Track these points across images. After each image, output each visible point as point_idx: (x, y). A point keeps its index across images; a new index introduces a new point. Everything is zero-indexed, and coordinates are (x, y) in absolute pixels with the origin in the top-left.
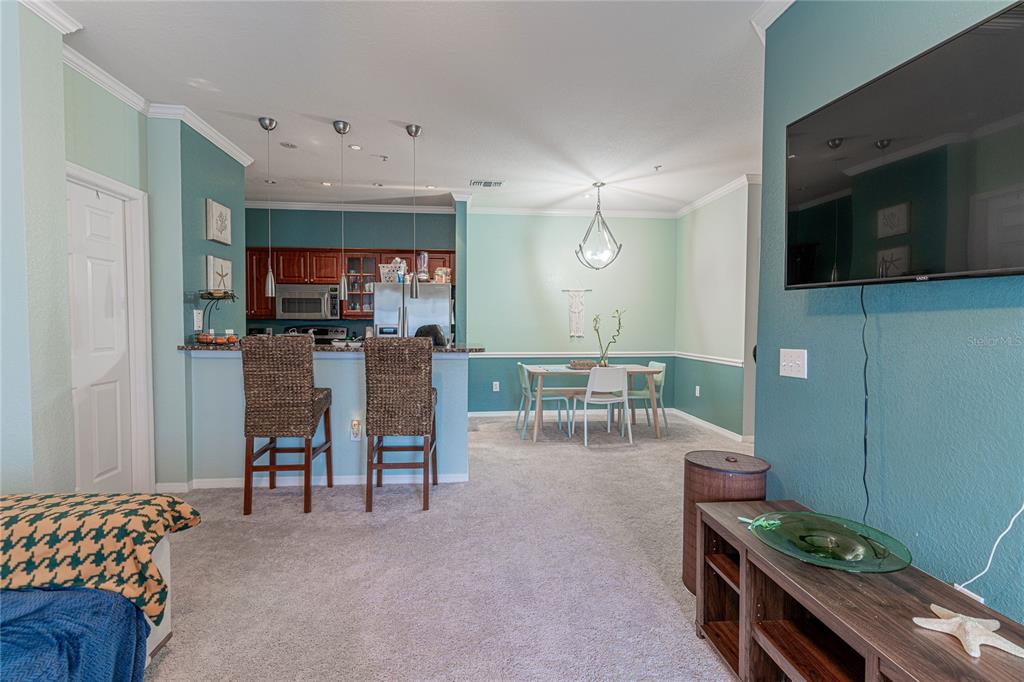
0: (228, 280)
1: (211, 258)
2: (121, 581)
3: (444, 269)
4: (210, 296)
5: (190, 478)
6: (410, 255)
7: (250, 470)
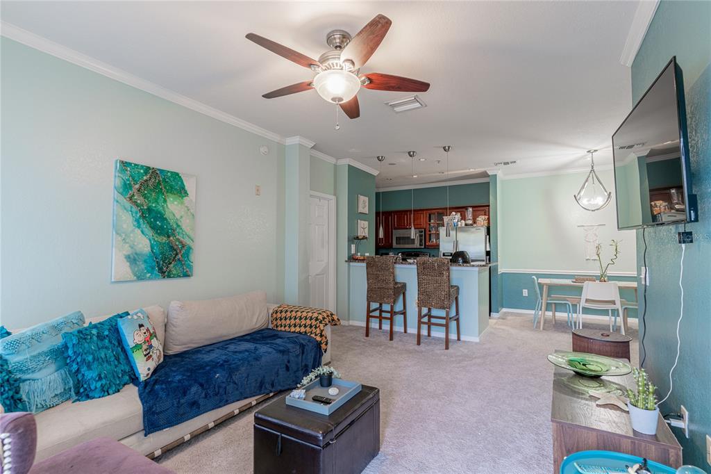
0: (367, 230)
1: (359, 221)
2: (316, 335)
3: (483, 217)
4: (357, 238)
5: (349, 320)
6: (461, 210)
7: (369, 317)
